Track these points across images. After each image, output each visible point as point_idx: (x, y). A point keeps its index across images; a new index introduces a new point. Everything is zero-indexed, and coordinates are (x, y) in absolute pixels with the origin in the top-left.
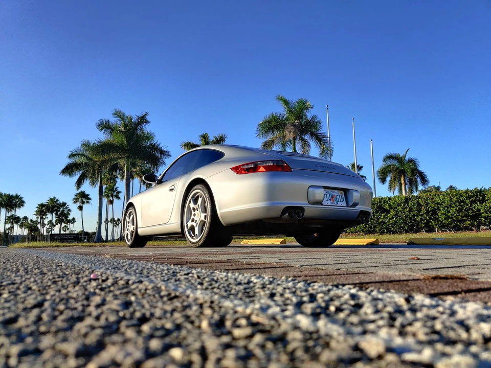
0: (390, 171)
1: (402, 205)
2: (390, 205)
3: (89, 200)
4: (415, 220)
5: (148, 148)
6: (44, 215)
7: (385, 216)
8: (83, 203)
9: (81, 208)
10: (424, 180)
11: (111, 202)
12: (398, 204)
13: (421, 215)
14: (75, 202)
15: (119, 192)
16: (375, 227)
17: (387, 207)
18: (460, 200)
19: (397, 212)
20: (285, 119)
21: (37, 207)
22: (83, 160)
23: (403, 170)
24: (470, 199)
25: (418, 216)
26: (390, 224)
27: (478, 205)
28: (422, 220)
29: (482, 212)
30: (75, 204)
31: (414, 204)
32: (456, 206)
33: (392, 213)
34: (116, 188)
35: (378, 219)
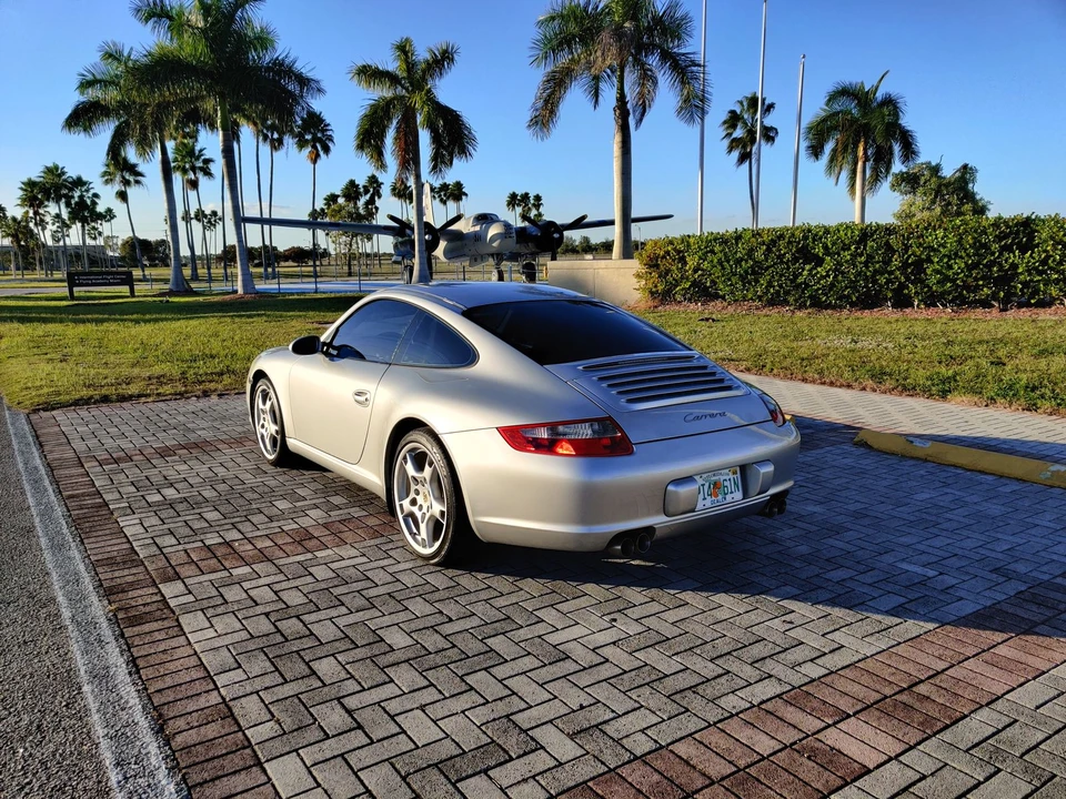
0: (835, 128)
1: (852, 248)
2: (826, 247)
3: (140, 178)
4: (875, 282)
5: (268, 69)
6: (39, 206)
7: (810, 270)
8: (126, 183)
9: (123, 196)
10: (909, 151)
11: (194, 184)
12: (845, 244)
13: (891, 273)
14: (107, 182)
15: (207, 161)
16: (787, 293)
17: (819, 251)
18: (979, 242)
19: (839, 264)
20: (603, 10)
21: (21, 189)
22: (111, 96)
23: (867, 125)
24: (1000, 241)
25: (882, 274)
26: (819, 289)
27: (1015, 256)
28: (889, 281)
29: (1020, 270)
30: (109, 186)
31: (879, 248)
32: (968, 255)
33: (829, 263)
34: (201, 151)
35: (796, 277)
